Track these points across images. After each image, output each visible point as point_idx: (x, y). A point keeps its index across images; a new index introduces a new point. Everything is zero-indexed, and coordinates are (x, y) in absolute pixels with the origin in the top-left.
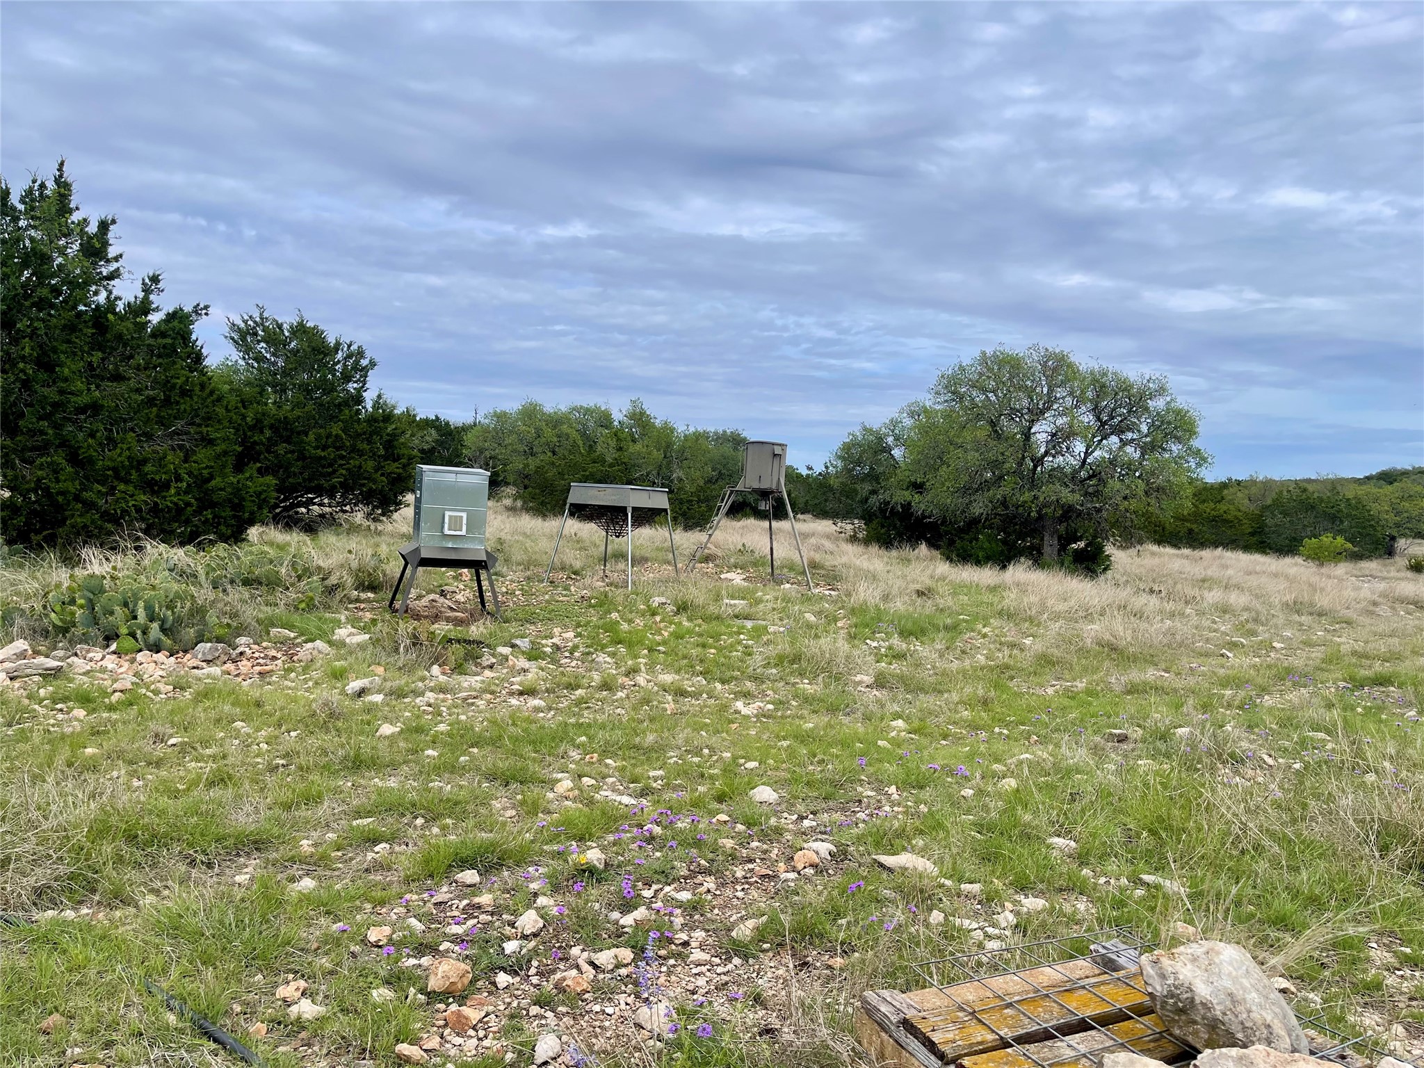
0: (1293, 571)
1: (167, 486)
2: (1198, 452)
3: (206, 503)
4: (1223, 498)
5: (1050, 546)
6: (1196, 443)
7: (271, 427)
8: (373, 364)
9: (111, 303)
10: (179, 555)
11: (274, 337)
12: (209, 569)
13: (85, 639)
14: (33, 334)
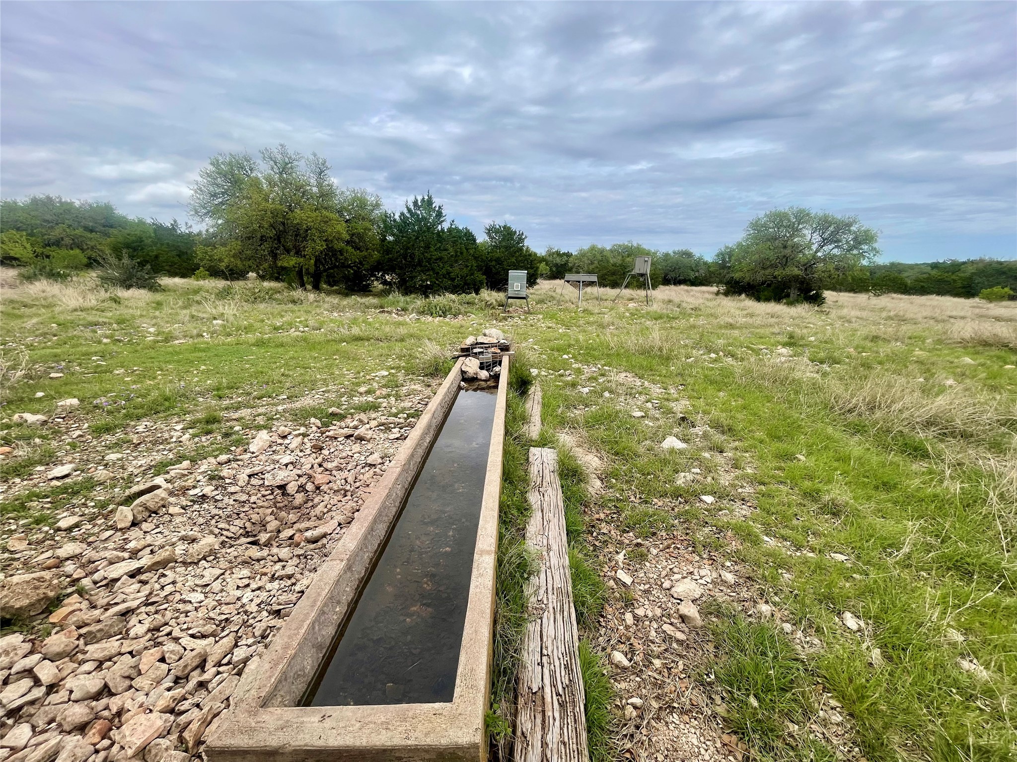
0: (935, 303)
1: (455, 279)
2: (875, 249)
3: (466, 284)
4: (960, 270)
5: (794, 293)
6: (875, 245)
7: (495, 260)
8: (526, 237)
9: (443, 230)
10: (453, 297)
11: (497, 231)
12: (459, 300)
13: (427, 314)
14: (423, 241)
